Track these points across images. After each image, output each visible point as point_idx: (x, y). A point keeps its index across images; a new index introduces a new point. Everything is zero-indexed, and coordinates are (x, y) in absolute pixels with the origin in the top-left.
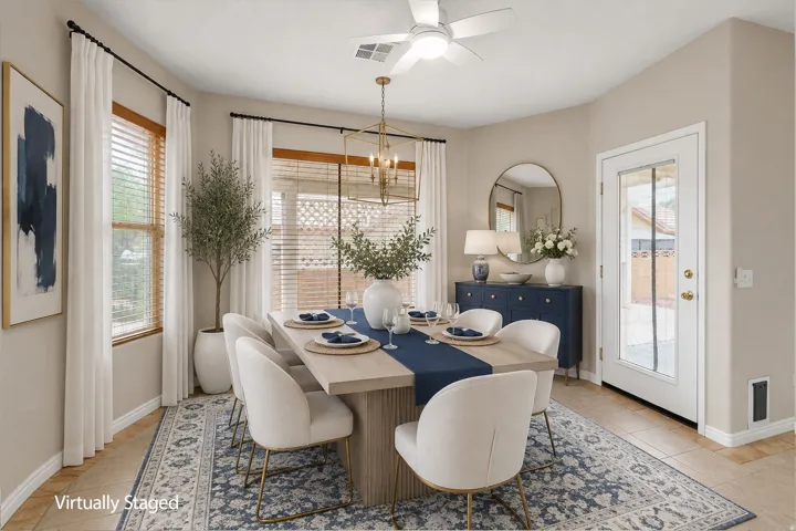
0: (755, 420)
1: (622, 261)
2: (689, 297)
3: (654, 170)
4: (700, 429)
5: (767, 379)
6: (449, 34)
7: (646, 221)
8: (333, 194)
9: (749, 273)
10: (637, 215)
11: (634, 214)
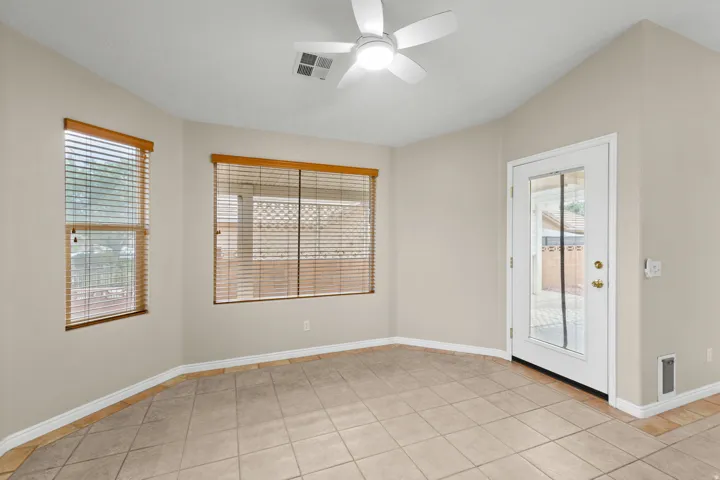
0: (664, 392)
1: (533, 253)
2: (599, 285)
3: (562, 177)
4: (612, 401)
5: (673, 356)
6: (394, 44)
7: (555, 225)
8: (294, 196)
9: (658, 264)
10: (547, 219)
11: (544, 219)
